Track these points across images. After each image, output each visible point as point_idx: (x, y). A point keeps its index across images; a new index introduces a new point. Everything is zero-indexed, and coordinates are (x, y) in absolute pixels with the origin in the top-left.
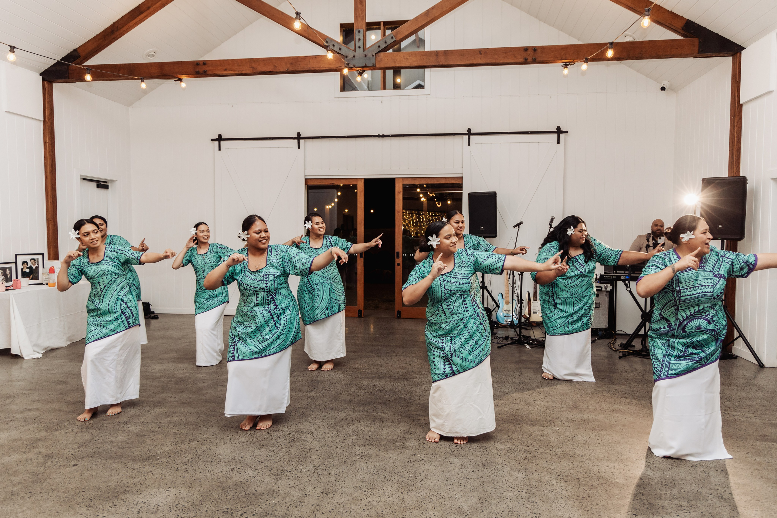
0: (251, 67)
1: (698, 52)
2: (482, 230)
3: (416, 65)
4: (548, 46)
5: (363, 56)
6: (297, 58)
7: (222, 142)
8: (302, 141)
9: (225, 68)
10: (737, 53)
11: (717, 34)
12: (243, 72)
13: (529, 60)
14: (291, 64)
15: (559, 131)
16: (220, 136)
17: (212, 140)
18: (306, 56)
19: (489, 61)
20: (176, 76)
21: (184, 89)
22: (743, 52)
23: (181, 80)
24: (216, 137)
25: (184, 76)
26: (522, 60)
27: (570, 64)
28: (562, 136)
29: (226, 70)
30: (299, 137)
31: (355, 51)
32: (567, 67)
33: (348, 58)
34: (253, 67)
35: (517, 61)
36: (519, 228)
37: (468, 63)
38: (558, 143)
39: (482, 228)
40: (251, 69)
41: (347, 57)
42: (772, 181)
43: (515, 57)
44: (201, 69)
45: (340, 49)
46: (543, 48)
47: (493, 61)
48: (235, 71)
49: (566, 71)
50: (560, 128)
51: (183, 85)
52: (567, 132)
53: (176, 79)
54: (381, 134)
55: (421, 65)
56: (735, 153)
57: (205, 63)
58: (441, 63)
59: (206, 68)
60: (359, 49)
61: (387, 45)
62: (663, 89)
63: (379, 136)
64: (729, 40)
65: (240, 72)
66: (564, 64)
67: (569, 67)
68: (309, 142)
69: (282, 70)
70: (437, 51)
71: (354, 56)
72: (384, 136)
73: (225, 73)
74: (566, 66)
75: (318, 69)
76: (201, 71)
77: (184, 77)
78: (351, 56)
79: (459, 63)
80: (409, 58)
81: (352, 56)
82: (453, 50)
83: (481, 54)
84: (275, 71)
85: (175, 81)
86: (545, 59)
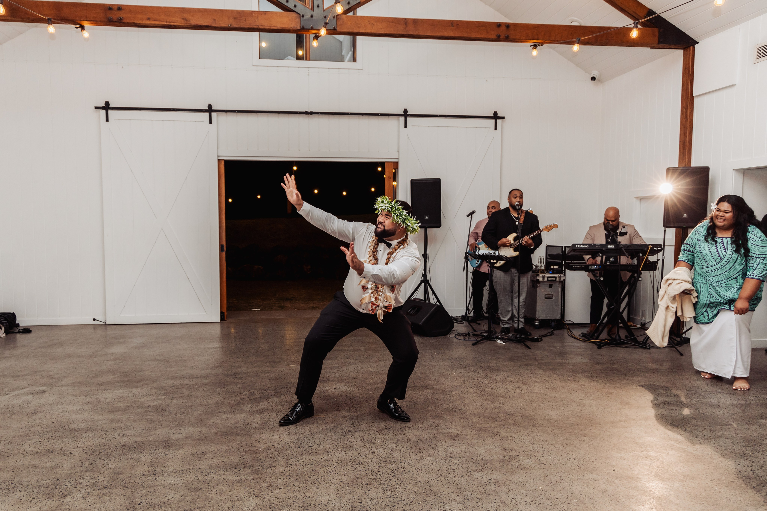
0: (183, 19)
1: (657, 42)
2: (427, 220)
3: (382, 32)
4: (520, 24)
5: (323, 17)
6: (243, 12)
7: (110, 112)
8: (214, 115)
9: (148, 17)
10: (691, 46)
11: (674, 26)
12: (172, 24)
13: (501, 37)
14: (235, 18)
15: (496, 117)
16: (107, 103)
17: (96, 108)
18: (253, 11)
19: (461, 35)
20: (79, 22)
21: (86, 40)
22: (696, 46)
23: (83, 28)
24: (103, 104)
25: (86, 22)
26: (494, 37)
27: (539, 45)
28: (499, 121)
29: (149, 19)
30: (210, 110)
31: (312, 9)
32: (536, 48)
33: (305, 18)
34: (185, 19)
35: (490, 37)
36: (472, 217)
37: (439, 34)
38: (496, 129)
39: (427, 217)
40: (183, 21)
41: (303, 16)
42: (734, 171)
43: (488, 32)
44: (115, 16)
45: (295, 6)
46: (516, 25)
47: (466, 35)
48: (162, 22)
49: (535, 52)
50: (497, 114)
51: (86, 34)
52: (503, 118)
53: (78, 26)
54: (309, 111)
55: (388, 32)
56: (687, 144)
57: (120, 8)
58: (410, 33)
59: (122, 15)
60: (317, 8)
61: (350, 6)
62: (593, 79)
63: (306, 113)
64: (684, 33)
65: (168, 23)
66: (533, 44)
67: (538, 47)
68: (223, 116)
69: (223, 25)
70: (405, 19)
71: (312, 16)
72: (311, 113)
73: (148, 22)
74: (535, 46)
75: (268, 27)
76: (115, 19)
77: (86, 24)
78: (307, 16)
79: (430, 34)
80: (375, 23)
81: (310, 16)
82: (424, 19)
83: (453, 26)
84: (214, 25)
85: (76, 28)
86: (517, 37)
